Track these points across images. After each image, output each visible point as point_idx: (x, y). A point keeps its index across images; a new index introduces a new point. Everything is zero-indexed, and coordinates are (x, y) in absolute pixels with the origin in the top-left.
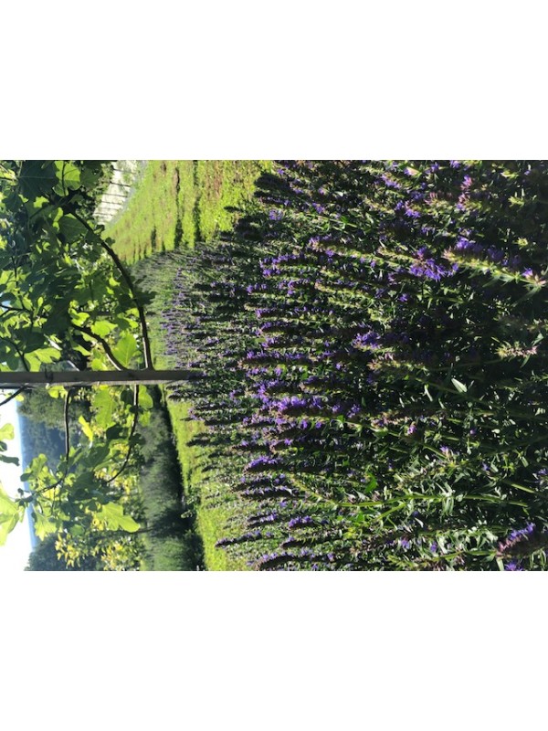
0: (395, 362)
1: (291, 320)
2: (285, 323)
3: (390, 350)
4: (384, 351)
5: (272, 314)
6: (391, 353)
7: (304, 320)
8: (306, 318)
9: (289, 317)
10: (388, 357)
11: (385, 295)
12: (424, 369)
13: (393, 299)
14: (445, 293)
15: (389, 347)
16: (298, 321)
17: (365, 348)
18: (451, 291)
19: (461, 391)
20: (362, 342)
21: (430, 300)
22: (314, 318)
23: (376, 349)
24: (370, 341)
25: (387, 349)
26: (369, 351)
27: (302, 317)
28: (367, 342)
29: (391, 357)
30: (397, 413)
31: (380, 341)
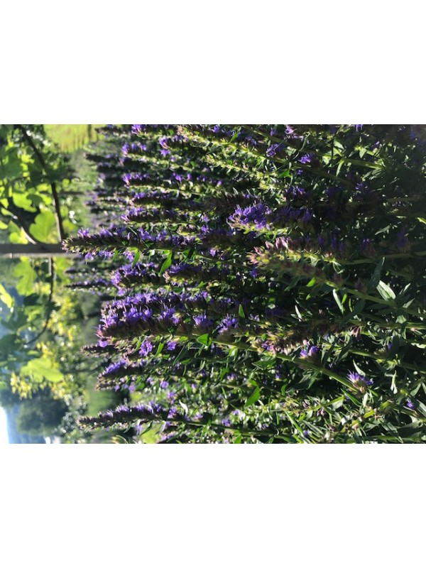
0: (291, 252)
1: (169, 191)
2: (162, 194)
3: (284, 231)
4: (275, 233)
5: (145, 182)
6: (286, 237)
7: (185, 191)
8: (188, 189)
9: (167, 186)
10: (280, 245)
11: (281, 152)
12: (334, 262)
13: (291, 159)
14: (361, 155)
15: (283, 227)
16: (178, 192)
17: (248, 228)
18: (369, 153)
19: (386, 297)
20: (243, 218)
21: (341, 163)
22: (197, 189)
23: (263, 230)
24: (256, 217)
25: (281, 231)
26: (253, 233)
27: (183, 188)
28: (250, 219)
29: (286, 245)
30: (291, 333)
31: (272, 218)
